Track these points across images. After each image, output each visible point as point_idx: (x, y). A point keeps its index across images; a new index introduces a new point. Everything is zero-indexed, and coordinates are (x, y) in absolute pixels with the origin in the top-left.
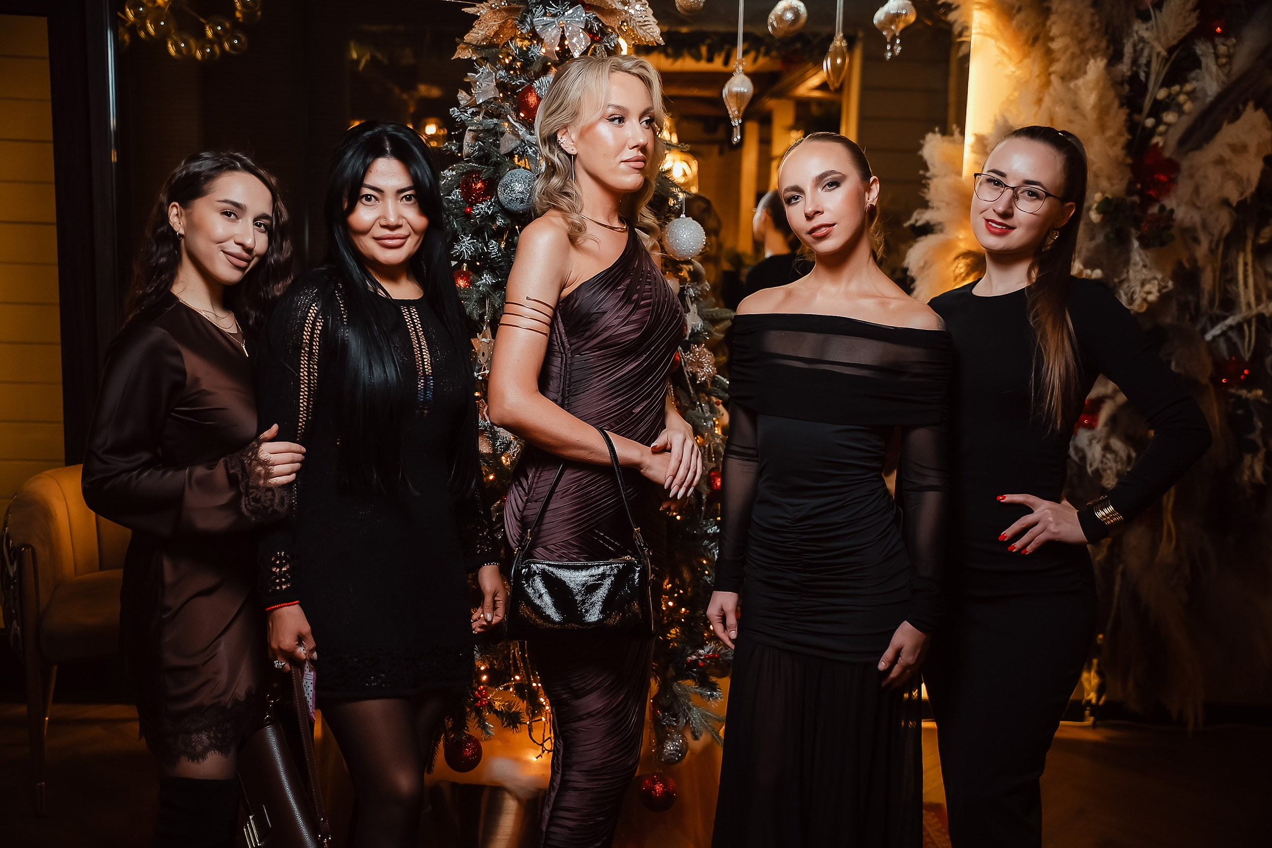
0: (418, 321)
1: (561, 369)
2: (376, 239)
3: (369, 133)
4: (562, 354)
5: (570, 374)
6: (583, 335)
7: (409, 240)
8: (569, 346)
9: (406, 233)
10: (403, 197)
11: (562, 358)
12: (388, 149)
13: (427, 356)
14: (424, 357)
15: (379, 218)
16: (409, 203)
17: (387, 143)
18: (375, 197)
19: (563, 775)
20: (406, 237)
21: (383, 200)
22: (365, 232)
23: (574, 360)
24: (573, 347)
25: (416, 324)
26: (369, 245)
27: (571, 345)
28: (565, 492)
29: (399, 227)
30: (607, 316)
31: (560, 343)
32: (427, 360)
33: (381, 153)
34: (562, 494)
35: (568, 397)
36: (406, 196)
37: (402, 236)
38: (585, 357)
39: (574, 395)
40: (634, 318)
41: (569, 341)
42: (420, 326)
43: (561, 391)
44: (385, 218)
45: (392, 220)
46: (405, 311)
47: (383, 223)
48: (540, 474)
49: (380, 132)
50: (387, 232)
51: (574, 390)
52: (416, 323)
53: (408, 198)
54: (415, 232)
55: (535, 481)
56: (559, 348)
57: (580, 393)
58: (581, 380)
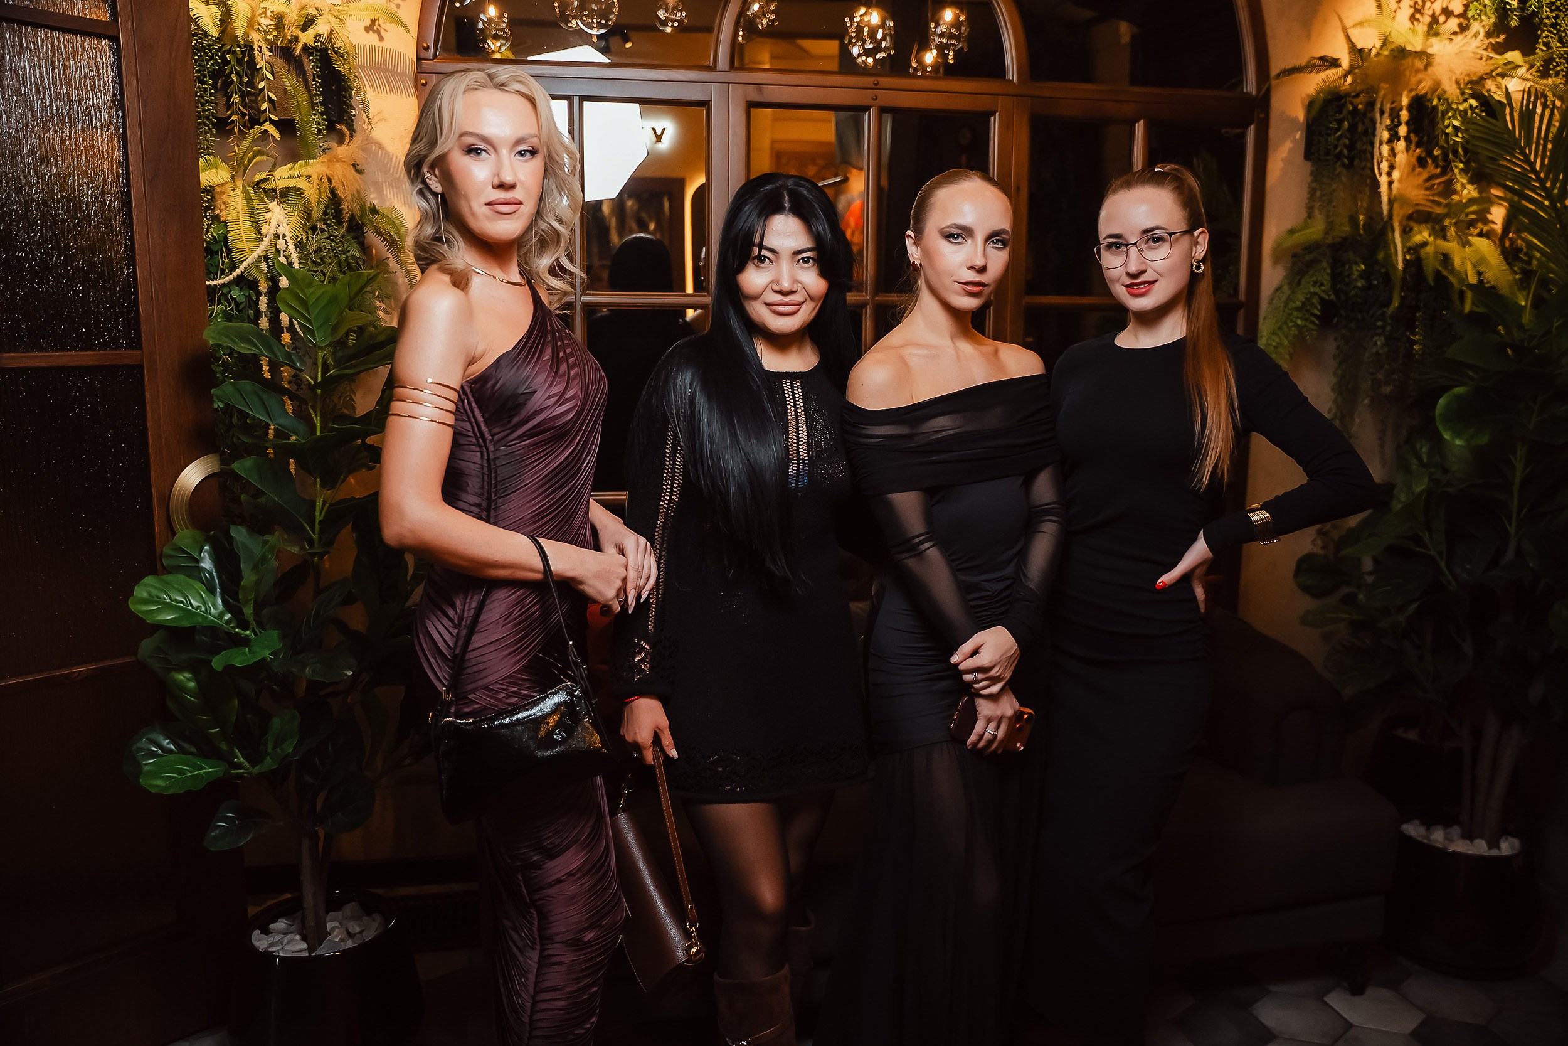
0: (800, 395)
1: (482, 466)
2: (768, 305)
3: (769, 187)
4: (481, 447)
5: (496, 472)
6: (510, 422)
7: (804, 307)
8: (490, 437)
9: (802, 300)
10: (800, 260)
11: (482, 452)
12: (786, 205)
13: (803, 436)
14: (800, 436)
15: (771, 282)
16: (806, 265)
17: (786, 198)
18: (769, 258)
19: (542, 950)
20: (801, 304)
21: (777, 262)
22: (755, 298)
23: (499, 454)
24: (496, 438)
25: (797, 399)
26: (759, 312)
27: (493, 435)
28: (507, 618)
29: (793, 292)
30: (538, 395)
31: (478, 434)
32: (802, 439)
33: (778, 209)
34: (504, 620)
35: (496, 499)
36: (803, 258)
37: (796, 303)
38: (513, 448)
39: (503, 497)
40: (569, 394)
41: (490, 431)
42: (801, 401)
43: (486, 494)
44: (778, 282)
45: (786, 285)
46: (786, 386)
47: (776, 288)
48: (471, 599)
49: (781, 186)
50: (779, 298)
51: (502, 490)
52: (798, 397)
53: (806, 261)
54: (812, 298)
55: (466, 608)
56: (477, 440)
57: (510, 494)
58: (509, 478)
